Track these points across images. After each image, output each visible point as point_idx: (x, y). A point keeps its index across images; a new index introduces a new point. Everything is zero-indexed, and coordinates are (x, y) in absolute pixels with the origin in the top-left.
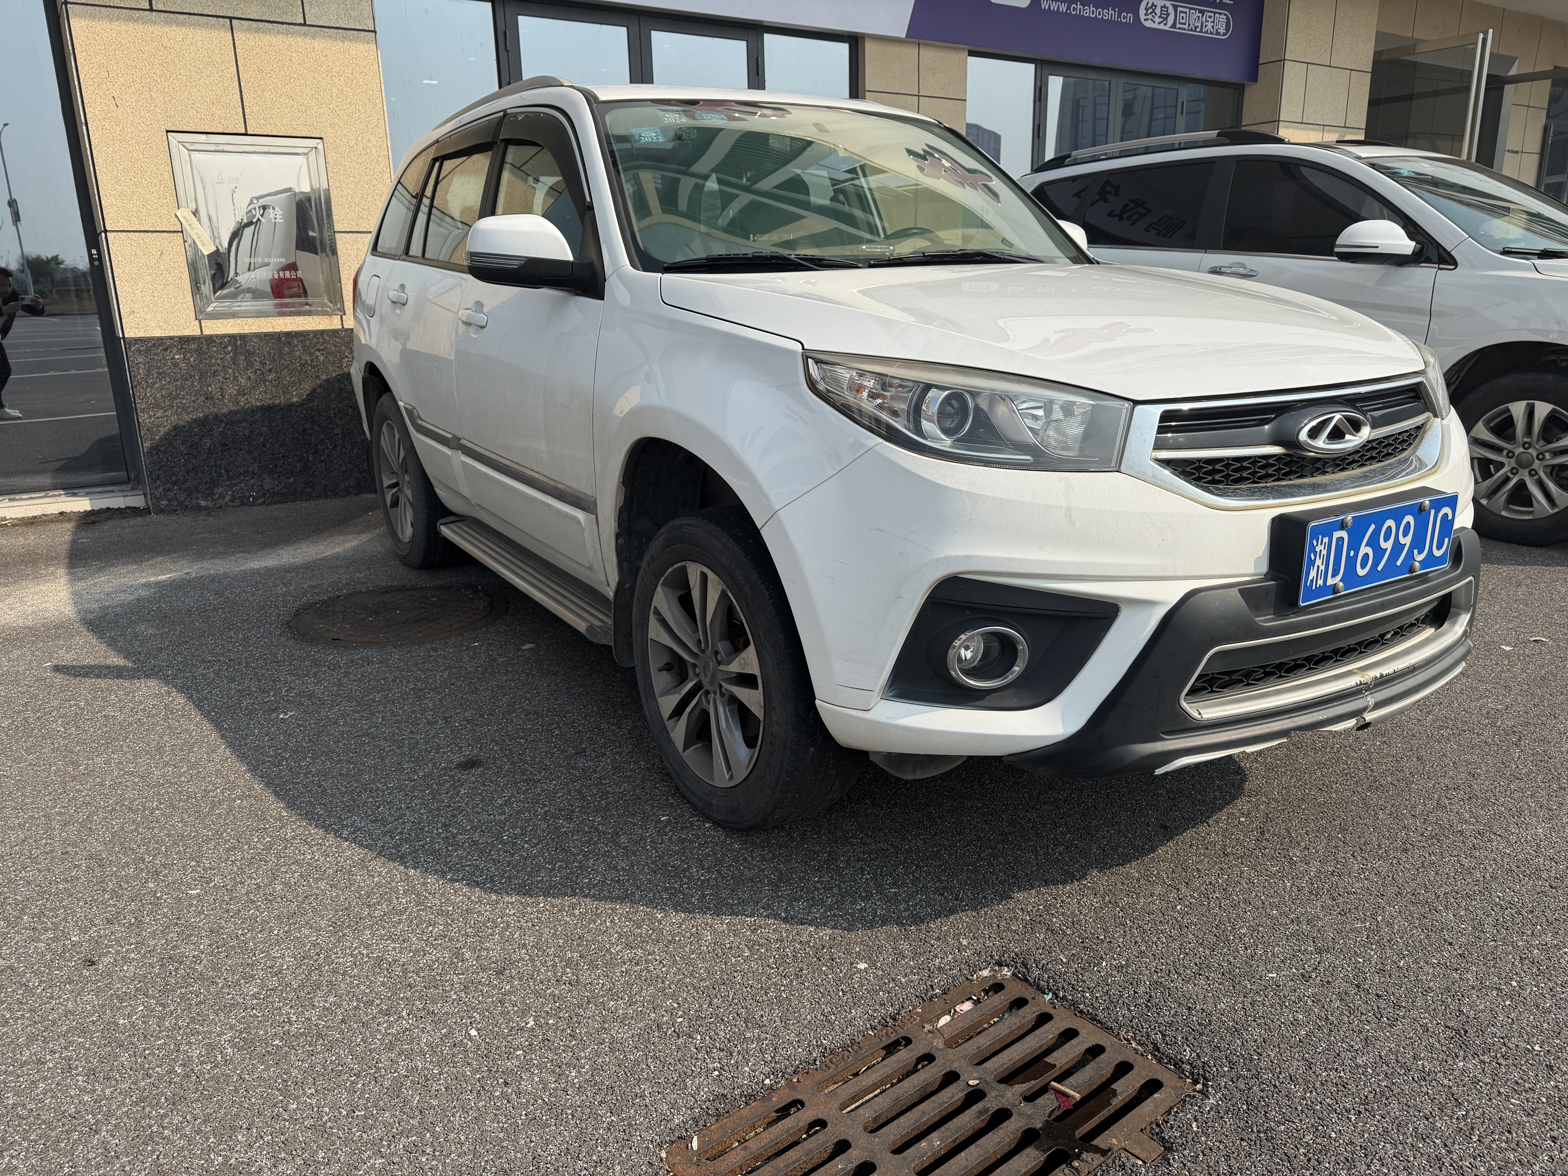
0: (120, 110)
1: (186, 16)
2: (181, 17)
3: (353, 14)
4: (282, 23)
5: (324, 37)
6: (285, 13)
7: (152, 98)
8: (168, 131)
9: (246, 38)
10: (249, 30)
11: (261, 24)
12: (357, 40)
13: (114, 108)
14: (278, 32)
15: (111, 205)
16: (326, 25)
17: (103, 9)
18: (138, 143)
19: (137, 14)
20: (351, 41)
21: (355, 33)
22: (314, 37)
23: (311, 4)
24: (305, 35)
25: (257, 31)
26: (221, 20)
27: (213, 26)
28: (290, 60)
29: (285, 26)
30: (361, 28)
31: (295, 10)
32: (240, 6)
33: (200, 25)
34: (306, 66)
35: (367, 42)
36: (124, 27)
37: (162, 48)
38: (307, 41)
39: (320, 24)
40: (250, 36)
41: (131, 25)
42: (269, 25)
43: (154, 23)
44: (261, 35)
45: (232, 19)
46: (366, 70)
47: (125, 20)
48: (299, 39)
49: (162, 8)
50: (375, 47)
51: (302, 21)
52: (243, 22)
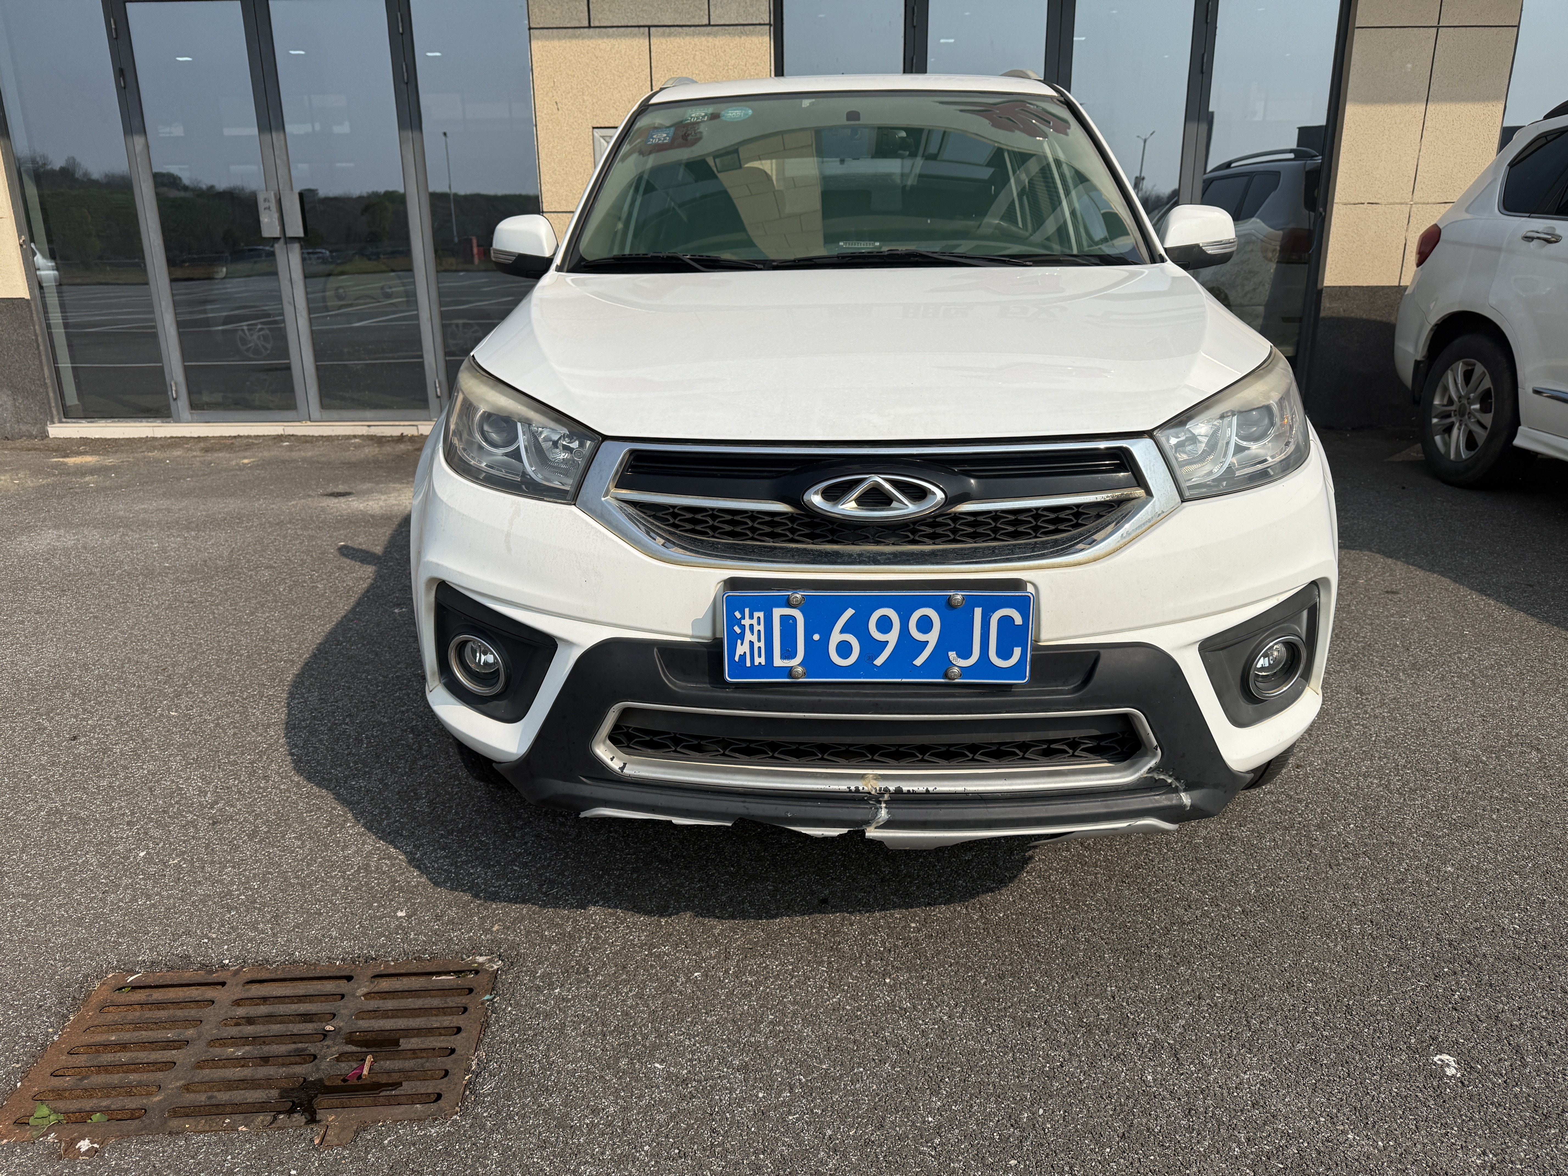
0: (560, 112)
1: (614, 29)
2: (611, 30)
3: (751, 10)
4: (690, 26)
5: (724, 34)
6: (694, 17)
7: (584, 101)
8: (594, 128)
9: (662, 43)
10: (663, 35)
11: (673, 29)
12: (752, 34)
13: (555, 111)
14: (687, 34)
15: (548, 191)
16: (727, 23)
17: (555, 31)
18: (571, 139)
19: (578, 31)
20: (747, 35)
21: (751, 27)
22: (715, 36)
23: (715, 5)
24: (709, 34)
25: (670, 35)
26: (642, 29)
27: (635, 35)
28: (694, 58)
29: (692, 28)
30: (757, 22)
31: (702, 13)
32: (659, 15)
33: (625, 35)
34: (707, 62)
35: (762, 35)
36: (568, 44)
37: (594, 59)
38: (710, 39)
39: (722, 23)
40: (663, 40)
41: (574, 41)
42: (680, 29)
43: (591, 37)
44: (672, 39)
45: (649, 27)
46: (758, 61)
47: (570, 37)
48: (703, 39)
49: (597, 24)
50: (768, 38)
51: (707, 22)
52: (659, 29)
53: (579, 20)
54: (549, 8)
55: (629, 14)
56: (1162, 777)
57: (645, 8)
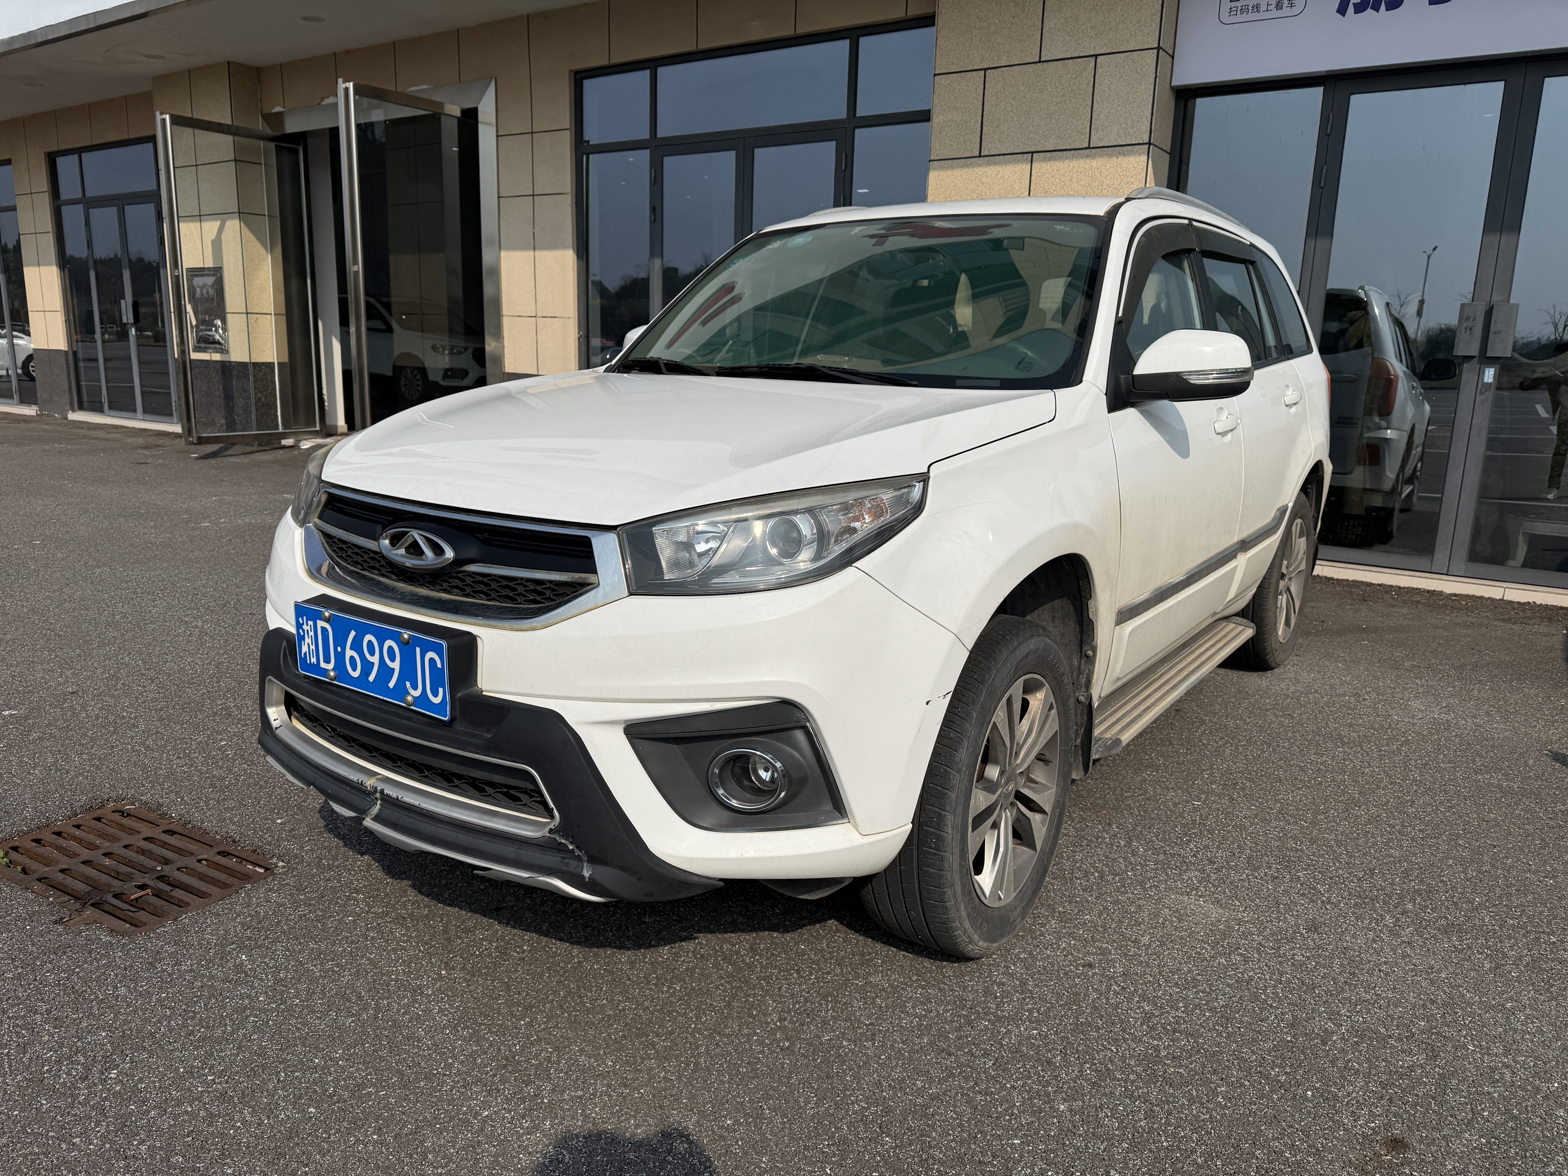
1: (1001, 157)
2: (998, 158)
3: (1132, 131)
4: (1071, 150)
5: (1102, 156)
6: (1075, 141)
9: (1042, 168)
10: (1044, 160)
11: (1054, 154)
12: (1130, 153)
14: (1067, 158)
16: (1107, 145)
17: (950, 161)
19: (970, 161)
20: (1125, 155)
22: (1093, 157)
23: (1097, 129)
24: (1087, 157)
25: (1050, 159)
26: (1025, 155)
27: (1019, 162)
29: (1073, 152)
30: (1134, 142)
31: (1083, 137)
32: (1042, 141)
33: (1010, 162)
34: (1082, 183)
35: (1140, 154)
36: (960, 173)
37: (980, 185)
38: (1088, 161)
39: (1102, 145)
40: (1044, 165)
41: (965, 170)
42: (1060, 153)
43: (980, 166)
44: (1052, 163)
45: (1032, 153)
46: (1132, 180)
47: (962, 167)
48: (1082, 161)
49: (987, 153)
50: (1146, 157)
51: (1087, 145)
52: (1041, 154)
53: (972, 151)
54: (947, 142)
55: (1015, 143)
56: (563, 841)
57: (1031, 136)
